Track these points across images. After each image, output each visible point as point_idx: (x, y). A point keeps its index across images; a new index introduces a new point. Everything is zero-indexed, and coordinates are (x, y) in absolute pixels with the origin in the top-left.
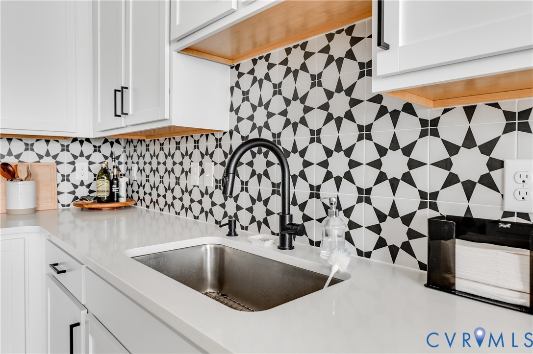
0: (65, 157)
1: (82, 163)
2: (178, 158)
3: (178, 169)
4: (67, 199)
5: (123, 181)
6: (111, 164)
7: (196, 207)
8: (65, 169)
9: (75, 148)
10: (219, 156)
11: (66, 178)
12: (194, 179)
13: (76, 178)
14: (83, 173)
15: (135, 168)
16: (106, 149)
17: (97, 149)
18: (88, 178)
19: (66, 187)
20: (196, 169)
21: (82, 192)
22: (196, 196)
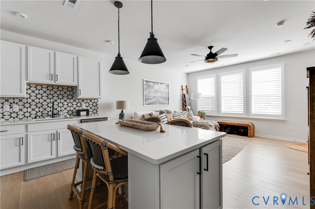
7: (7, 117)
10: (21, 104)
22: (7, 114)
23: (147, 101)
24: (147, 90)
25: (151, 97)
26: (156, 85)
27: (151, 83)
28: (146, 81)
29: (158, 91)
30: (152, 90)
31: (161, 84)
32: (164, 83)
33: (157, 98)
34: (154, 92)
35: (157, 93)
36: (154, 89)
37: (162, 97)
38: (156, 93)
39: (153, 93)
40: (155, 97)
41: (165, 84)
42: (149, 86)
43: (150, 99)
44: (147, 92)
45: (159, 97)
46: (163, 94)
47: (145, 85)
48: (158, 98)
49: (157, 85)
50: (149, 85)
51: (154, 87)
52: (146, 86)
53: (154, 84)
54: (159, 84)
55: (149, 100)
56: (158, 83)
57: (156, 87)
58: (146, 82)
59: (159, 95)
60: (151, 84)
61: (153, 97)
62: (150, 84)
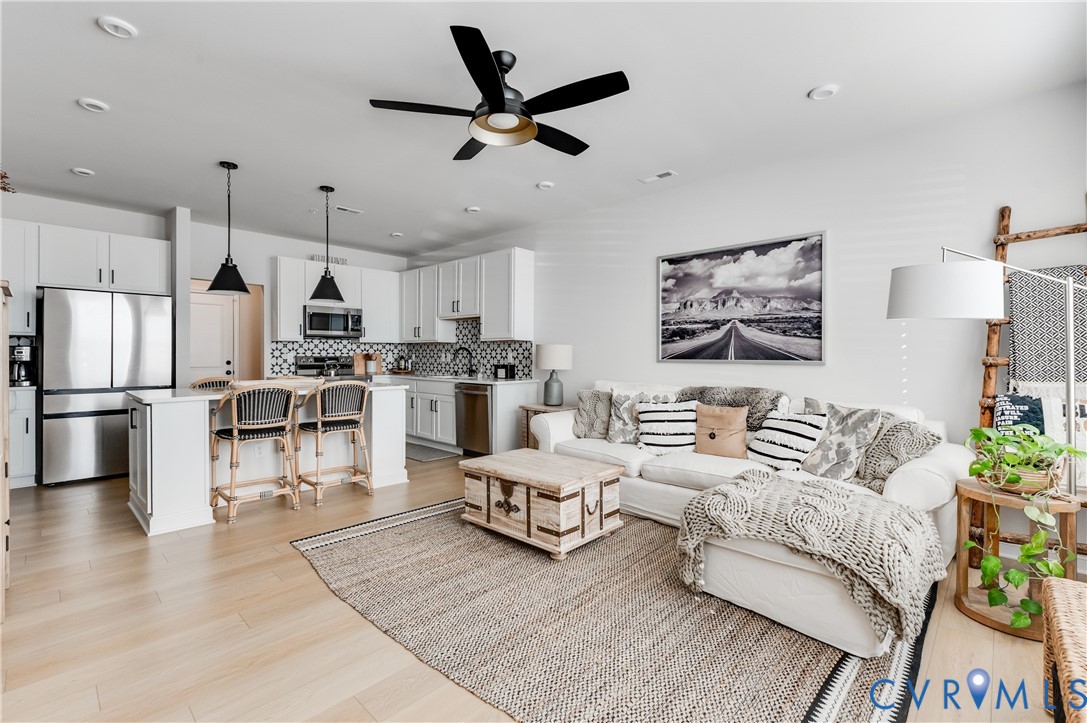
0: (384, 351)
1: (390, 353)
2: (436, 351)
3: (436, 356)
4: (384, 369)
5: (410, 361)
6: (401, 353)
7: (443, 370)
8: (384, 356)
9: (388, 347)
10: (452, 351)
11: (384, 360)
12: (443, 359)
13: (388, 360)
14: (390, 358)
15: (414, 356)
16: (399, 348)
17: (396, 347)
18: (392, 360)
19: (384, 364)
20: (443, 355)
21: (390, 367)
22: (443, 365)
23: (673, 341)
24: (675, 297)
25: (696, 322)
26: (725, 263)
27: (695, 263)
28: (671, 261)
29: (735, 294)
30: (704, 293)
31: (762, 249)
32: (785, 244)
33: (729, 325)
34: (715, 300)
35: (731, 303)
36: (711, 285)
37: (765, 321)
38: (724, 304)
39: (709, 306)
40: (716, 325)
41: (796, 246)
42: (683, 281)
43: (693, 334)
44: (678, 305)
45: (742, 321)
46: (773, 304)
47: (666, 278)
48: (740, 325)
49: (732, 263)
50: (687, 275)
51: (711, 276)
52: (671, 282)
53: (713, 262)
54: (751, 254)
55: (682, 338)
56: (735, 253)
57: (726, 275)
58: (673, 266)
59: (749, 309)
60: (697, 267)
61: (704, 326)
62: (688, 271)
